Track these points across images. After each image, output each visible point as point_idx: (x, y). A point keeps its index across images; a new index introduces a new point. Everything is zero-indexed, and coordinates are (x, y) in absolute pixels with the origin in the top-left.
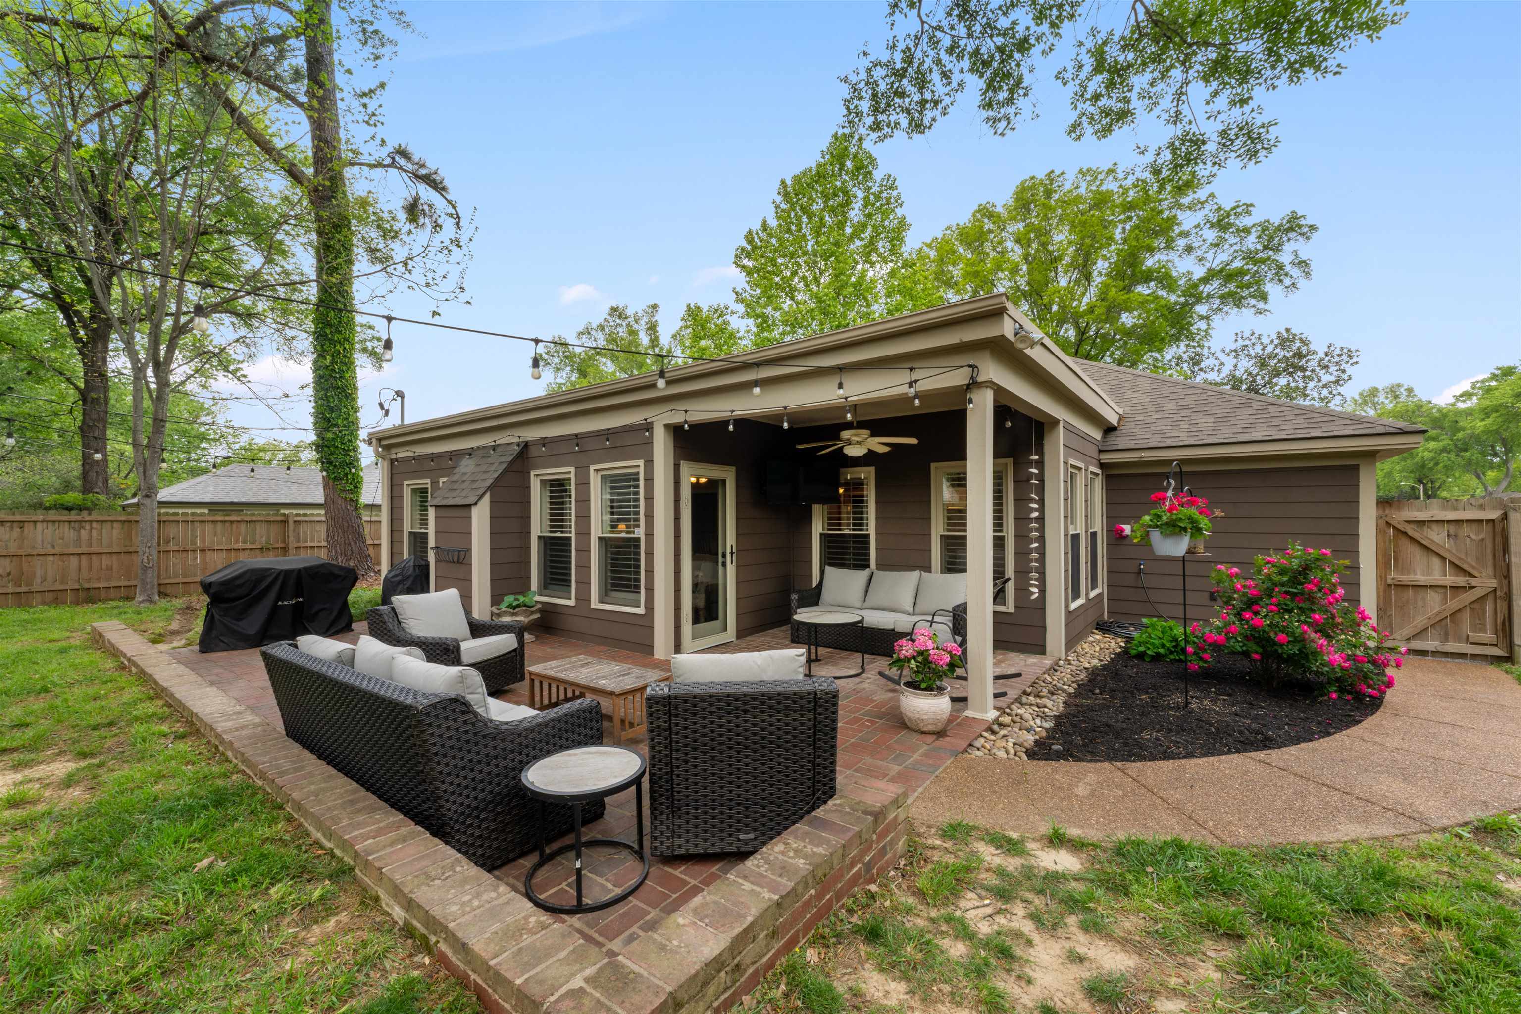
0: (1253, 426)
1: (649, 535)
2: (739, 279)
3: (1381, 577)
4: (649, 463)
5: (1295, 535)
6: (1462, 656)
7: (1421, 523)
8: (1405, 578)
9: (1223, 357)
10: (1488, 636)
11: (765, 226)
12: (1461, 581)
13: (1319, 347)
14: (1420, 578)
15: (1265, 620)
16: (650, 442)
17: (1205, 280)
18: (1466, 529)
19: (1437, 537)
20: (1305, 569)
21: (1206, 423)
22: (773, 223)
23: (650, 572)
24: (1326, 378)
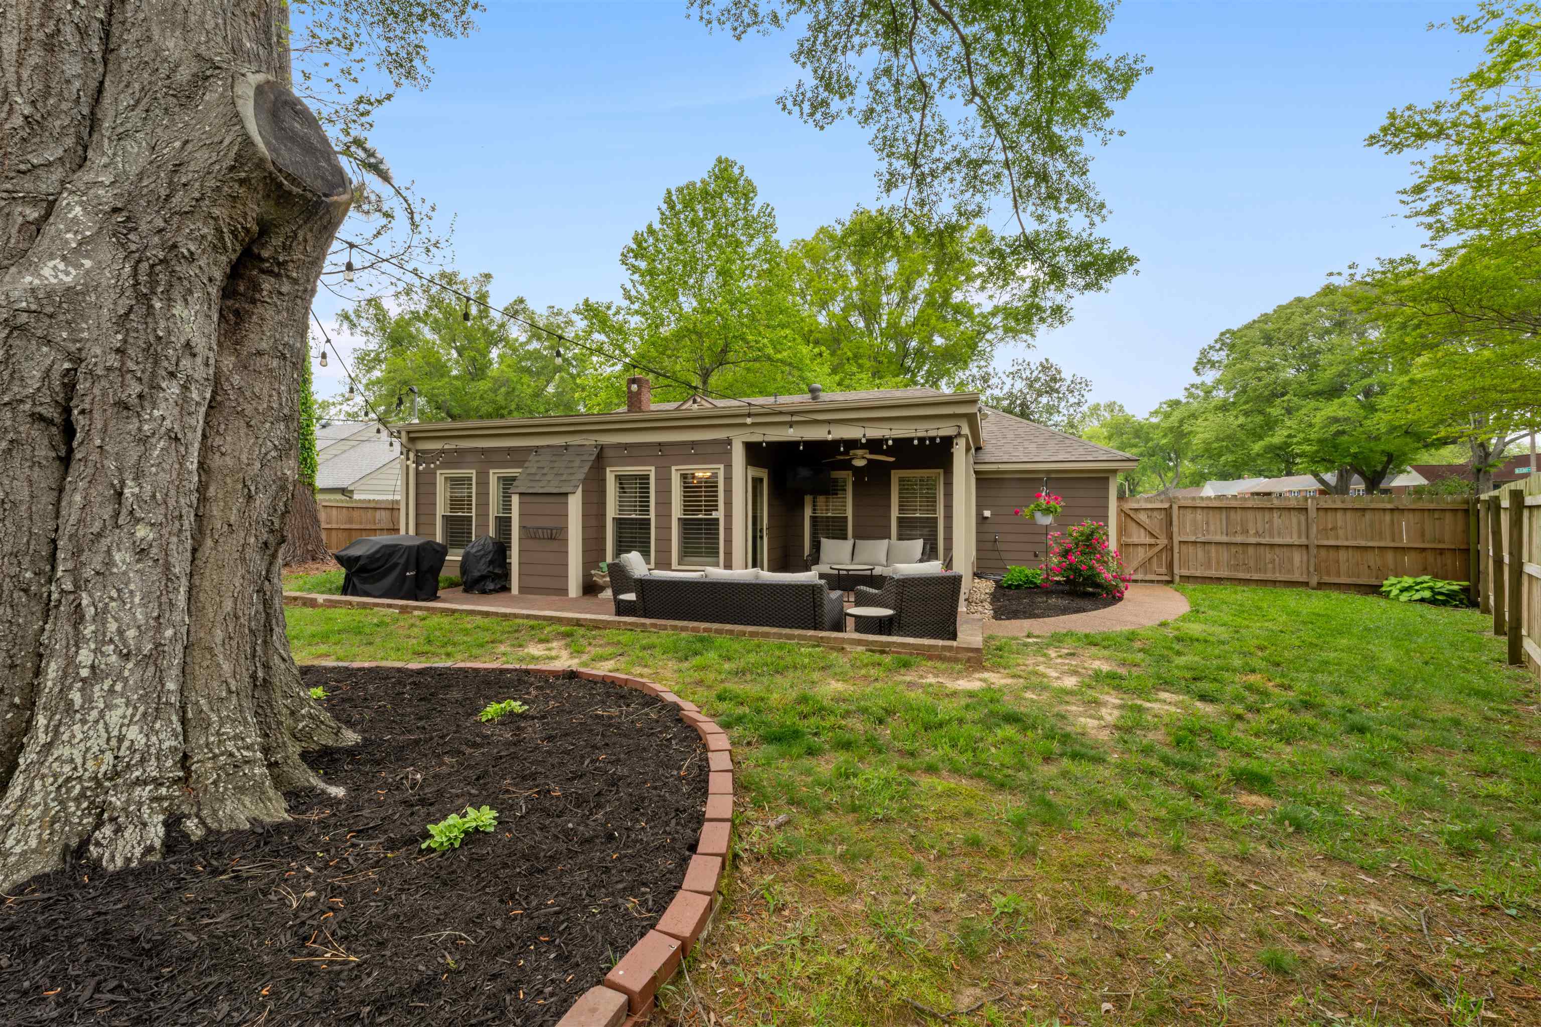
0: (1057, 452)
1: (729, 516)
2: (624, 276)
3: (1119, 540)
4: (729, 467)
5: (1086, 517)
6: (1152, 581)
7: (1136, 510)
8: (1129, 541)
9: (1004, 378)
10: (1163, 570)
11: (651, 231)
12: (1153, 541)
13: (1066, 375)
14: (1135, 540)
15: (1075, 558)
16: (730, 452)
17: (994, 314)
18: (1155, 513)
19: (1142, 517)
20: (1092, 533)
21: (1032, 447)
22: (657, 226)
23: (729, 541)
24: (1072, 400)
